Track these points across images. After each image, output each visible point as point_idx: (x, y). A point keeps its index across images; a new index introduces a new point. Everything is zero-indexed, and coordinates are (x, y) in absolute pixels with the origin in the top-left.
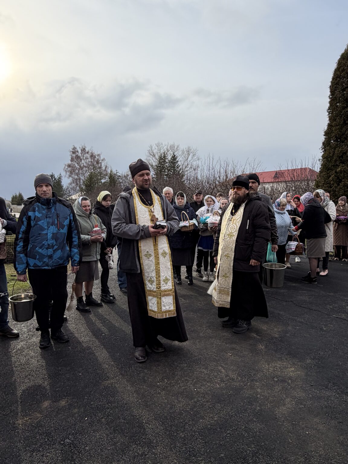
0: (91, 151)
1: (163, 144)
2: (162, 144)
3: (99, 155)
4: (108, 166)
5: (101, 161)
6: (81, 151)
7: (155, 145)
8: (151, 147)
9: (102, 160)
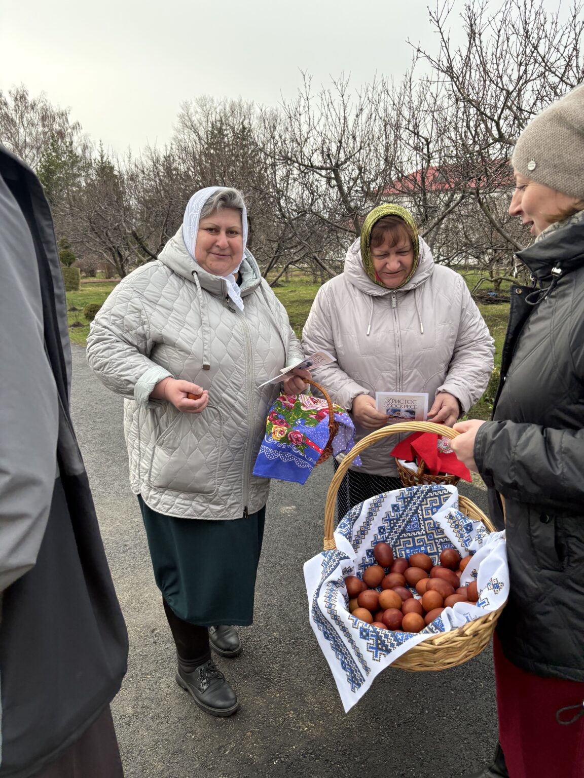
0: (42, 104)
1: (215, 101)
2: (212, 101)
3: (62, 115)
4: (89, 145)
5: (69, 131)
6: (13, 102)
7: (194, 104)
8: (186, 107)
9: (73, 128)
